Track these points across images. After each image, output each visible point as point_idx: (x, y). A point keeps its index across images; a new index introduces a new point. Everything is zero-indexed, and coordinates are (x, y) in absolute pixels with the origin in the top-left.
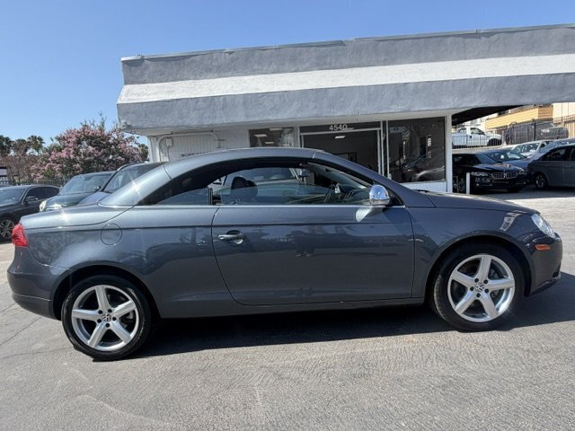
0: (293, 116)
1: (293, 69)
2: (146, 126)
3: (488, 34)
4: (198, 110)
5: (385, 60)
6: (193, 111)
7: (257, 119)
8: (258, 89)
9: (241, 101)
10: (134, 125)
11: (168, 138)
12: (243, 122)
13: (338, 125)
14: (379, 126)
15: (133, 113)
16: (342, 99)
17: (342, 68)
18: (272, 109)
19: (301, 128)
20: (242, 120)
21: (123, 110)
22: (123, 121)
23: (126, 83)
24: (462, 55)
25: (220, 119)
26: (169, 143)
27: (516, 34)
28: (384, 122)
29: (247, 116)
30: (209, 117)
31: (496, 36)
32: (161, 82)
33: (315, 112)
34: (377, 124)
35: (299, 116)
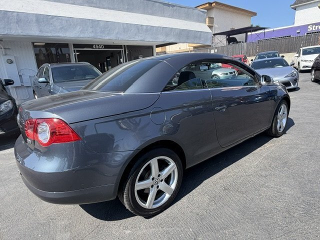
0: (77, 35)
1: (71, 2)
3: (173, 6)
5: (128, 8)
7: (49, 34)
12: (37, 36)
13: (98, 45)
14: (122, 48)
17: (104, 8)
19: (74, 45)
20: (37, 34)
24: (162, 14)
27: (182, 8)
28: (125, 46)
29: (41, 31)
31: (175, 7)
33: (92, 35)
34: (120, 47)
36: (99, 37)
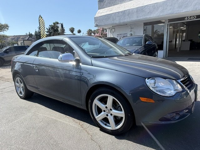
2: (102, 25)
4: (119, 16)
6: (117, 17)
7: (141, 18)
8: (143, 4)
9: (135, 11)
10: (99, 24)
11: (113, 28)
13: (191, 17)
15: (99, 20)
16: (187, 3)
18: (148, 13)
21: (96, 19)
22: (96, 23)
23: (99, 9)
25: (127, 20)
26: (113, 30)
29: (138, 17)
30: (123, 19)
32: (109, 7)
35: (161, 14)
36: (175, 12)
